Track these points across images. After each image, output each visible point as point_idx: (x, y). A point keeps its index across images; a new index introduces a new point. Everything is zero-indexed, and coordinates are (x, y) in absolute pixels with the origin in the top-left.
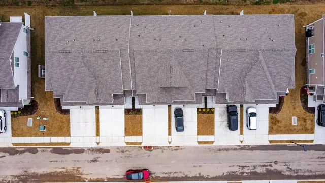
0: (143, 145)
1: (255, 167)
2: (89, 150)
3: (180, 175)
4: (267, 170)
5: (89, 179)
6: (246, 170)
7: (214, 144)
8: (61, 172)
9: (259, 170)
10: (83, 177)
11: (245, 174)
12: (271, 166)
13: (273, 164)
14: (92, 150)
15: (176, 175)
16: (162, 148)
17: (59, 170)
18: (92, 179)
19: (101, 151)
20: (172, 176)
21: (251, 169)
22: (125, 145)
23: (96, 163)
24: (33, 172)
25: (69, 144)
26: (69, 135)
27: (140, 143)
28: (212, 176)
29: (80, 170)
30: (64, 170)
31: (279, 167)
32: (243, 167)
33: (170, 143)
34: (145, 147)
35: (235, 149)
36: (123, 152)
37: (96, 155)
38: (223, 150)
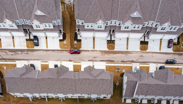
0: (73, 62)
1: (22, 53)
2: (97, 61)
3: (56, 52)
4: (16, 52)
5: (97, 52)
6: (26, 53)
7: (41, 61)
8: (110, 54)
9: (20, 52)
10: (100, 52)
11: (26, 51)
12: (14, 54)
13: (13, 54)
14: (96, 61)
15: (58, 52)
16: (64, 61)
17: (111, 55)
18: (96, 52)
19: (92, 61)
20: (60, 52)
21: (23, 53)
22: (81, 62)
23: (94, 57)
24: (123, 55)
25: (106, 63)
26: (106, 66)
27: (74, 62)
28: (42, 51)
29: (101, 54)
30: (109, 55)
31: (10, 53)
32: (27, 54)
33: (61, 62)
34: (72, 61)
35: (31, 60)
36: (82, 60)
37: (95, 59)
38: (37, 60)
